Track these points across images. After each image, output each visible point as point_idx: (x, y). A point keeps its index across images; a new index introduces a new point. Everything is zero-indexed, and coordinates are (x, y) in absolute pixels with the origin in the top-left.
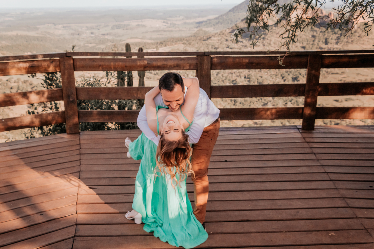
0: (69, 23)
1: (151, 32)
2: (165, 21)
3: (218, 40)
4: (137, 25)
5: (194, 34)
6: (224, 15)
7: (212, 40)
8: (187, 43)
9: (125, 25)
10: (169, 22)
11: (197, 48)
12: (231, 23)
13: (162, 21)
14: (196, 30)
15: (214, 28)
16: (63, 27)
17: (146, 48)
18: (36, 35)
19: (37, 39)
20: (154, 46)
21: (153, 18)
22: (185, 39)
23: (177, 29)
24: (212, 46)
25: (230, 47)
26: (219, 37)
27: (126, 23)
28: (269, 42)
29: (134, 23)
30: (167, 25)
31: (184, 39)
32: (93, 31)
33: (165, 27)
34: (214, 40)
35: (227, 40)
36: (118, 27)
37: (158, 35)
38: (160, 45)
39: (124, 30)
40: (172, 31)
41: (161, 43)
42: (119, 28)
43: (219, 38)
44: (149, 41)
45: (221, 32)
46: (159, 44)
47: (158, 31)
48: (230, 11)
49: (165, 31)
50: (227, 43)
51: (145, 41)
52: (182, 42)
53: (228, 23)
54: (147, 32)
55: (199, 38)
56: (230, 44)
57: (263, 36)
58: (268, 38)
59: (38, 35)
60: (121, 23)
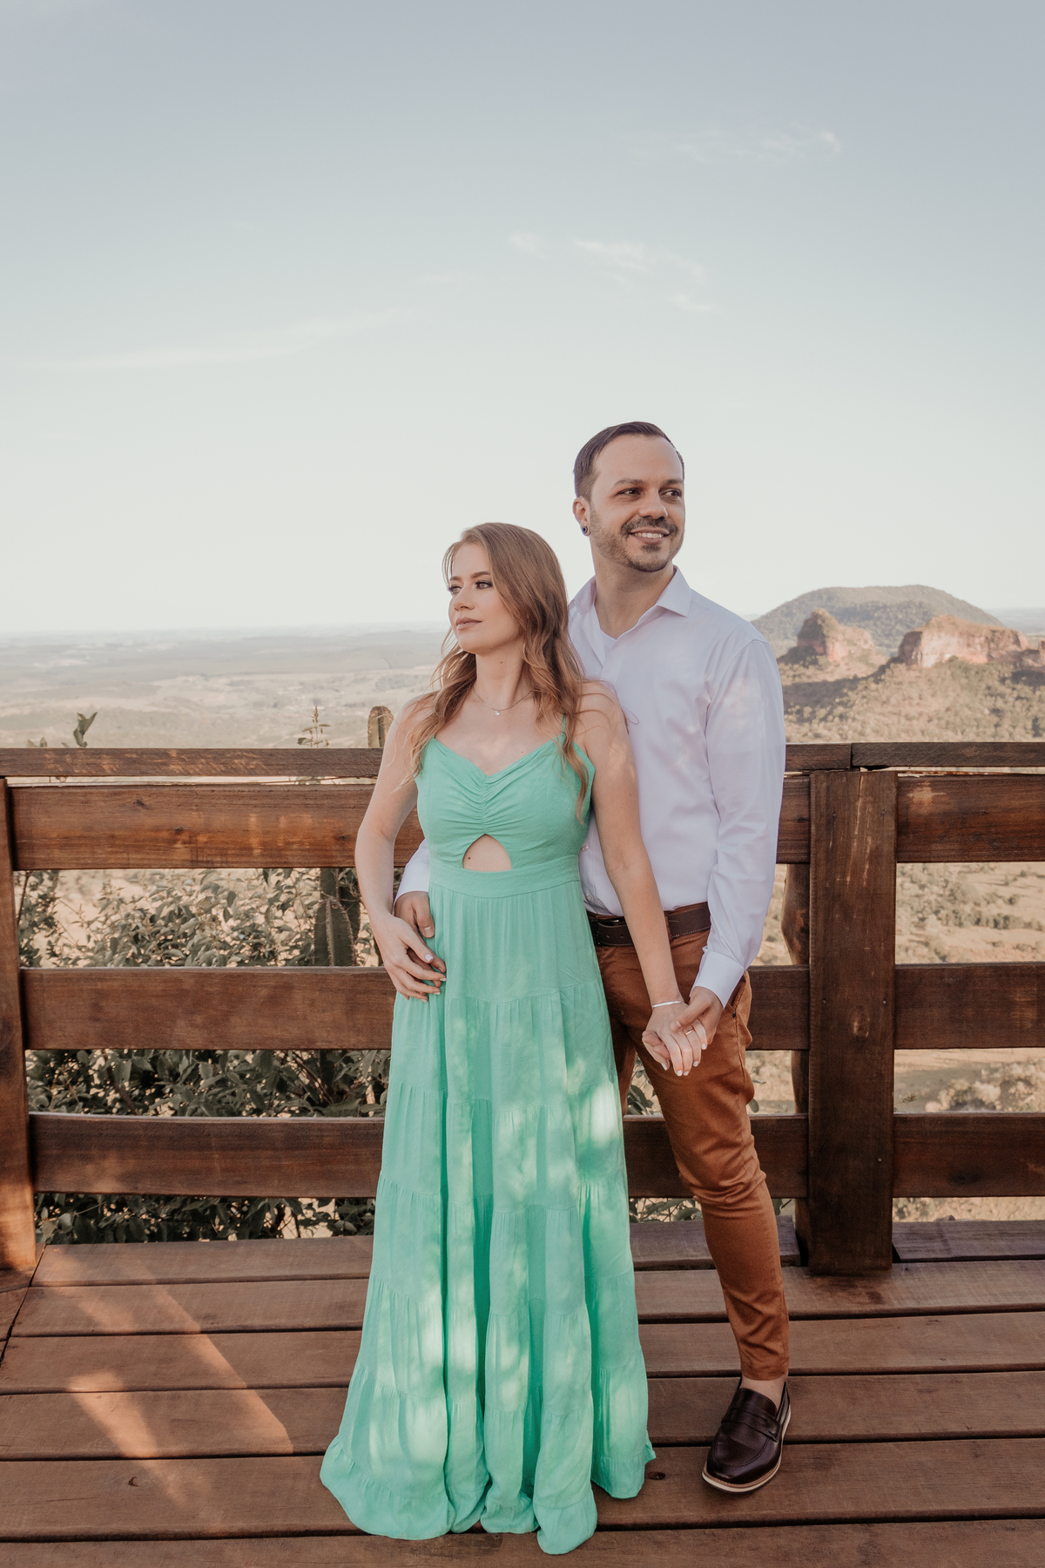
0: (247, 673)
9: (416, 677)
16: (231, 684)
28: (859, 728)
32: (321, 695)
42: (399, 687)
57: (840, 710)
58: (857, 716)
59: (155, 709)
60: (406, 672)
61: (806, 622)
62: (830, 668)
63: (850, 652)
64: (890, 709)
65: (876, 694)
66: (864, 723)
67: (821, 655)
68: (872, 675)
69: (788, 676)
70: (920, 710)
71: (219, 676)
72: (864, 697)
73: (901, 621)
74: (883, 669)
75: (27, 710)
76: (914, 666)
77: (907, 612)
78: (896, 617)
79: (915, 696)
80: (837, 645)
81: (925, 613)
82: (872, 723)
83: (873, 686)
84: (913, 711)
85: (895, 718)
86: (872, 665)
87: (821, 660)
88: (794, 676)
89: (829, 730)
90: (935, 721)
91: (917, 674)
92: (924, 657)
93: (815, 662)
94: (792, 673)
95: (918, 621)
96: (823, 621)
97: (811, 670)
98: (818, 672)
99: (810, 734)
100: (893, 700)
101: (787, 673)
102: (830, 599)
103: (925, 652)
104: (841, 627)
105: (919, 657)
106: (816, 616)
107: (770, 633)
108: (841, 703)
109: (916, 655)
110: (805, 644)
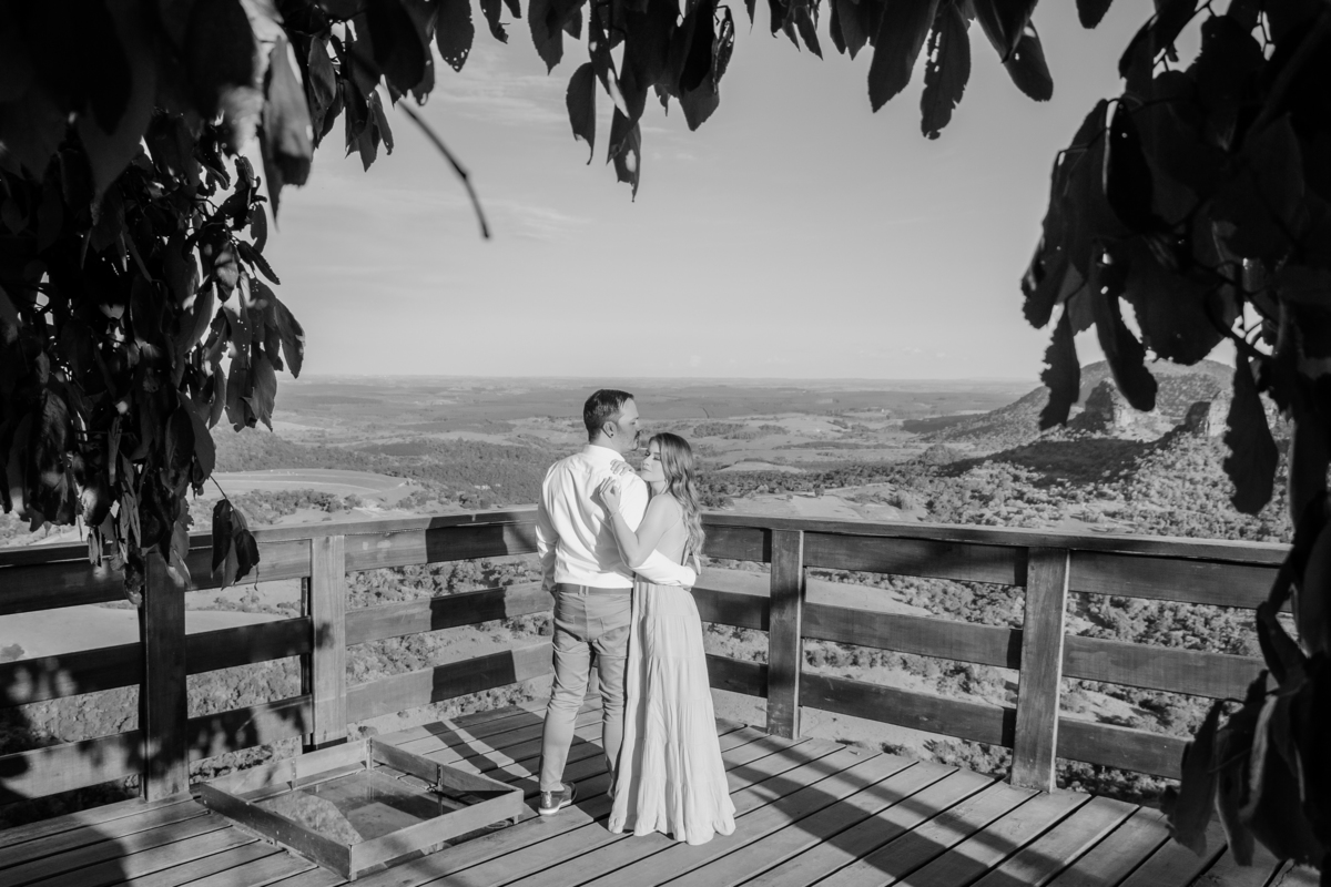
1: (798, 446)
2: (840, 420)
3: (991, 476)
4: (762, 428)
5: (920, 456)
6: (1004, 410)
7: (972, 475)
8: (902, 480)
9: (730, 426)
10: (850, 424)
11: (930, 495)
12: (1025, 433)
13: (832, 419)
14: (925, 446)
15: (976, 445)
16: (573, 426)
17: (788, 489)
18: (505, 443)
19: (507, 452)
20: (811, 485)
21: (807, 412)
22: (897, 469)
23: (872, 442)
24: (973, 491)
25: (1026, 497)
26: (993, 469)
27: (733, 420)
28: (1144, 490)
29: (754, 424)
30: (844, 430)
31: (892, 470)
33: (839, 435)
34: (979, 476)
35: (1016, 479)
36: (712, 430)
37: (819, 454)
38: (824, 482)
39: (726, 438)
40: (856, 446)
41: (828, 477)
42: (715, 435)
43: (995, 472)
44: (796, 471)
46: (821, 478)
47: (819, 445)
48: (1024, 399)
49: (837, 446)
50: (1017, 486)
51: (783, 469)
52: (889, 478)
53: (1018, 432)
54: (788, 447)
55: (935, 468)
56: (1025, 490)
57: (1125, 472)
58: (1142, 479)
59: (510, 444)
60: (721, 421)
61: (1094, 390)
62: (1116, 432)
63: (1136, 419)
64: (1175, 473)
65: (1162, 458)
66: (1148, 486)
67: (1108, 421)
68: (1158, 441)
70: (1205, 475)
71: (563, 418)
72: (1150, 461)
73: (1185, 391)
74: (1169, 436)
75: (408, 440)
76: (1201, 435)
77: (1191, 384)
78: (1181, 388)
79: (1201, 462)
80: (1123, 411)
81: (1209, 386)
82: (1157, 485)
83: (1159, 451)
84: (1198, 477)
85: (1179, 482)
86: (1158, 432)
87: (1109, 426)
89: (1115, 490)
90: (1220, 486)
91: (1203, 441)
92: (1211, 427)
93: (1102, 427)
95: (1202, 392)
96: (1111, 389)
97: (1098, 435)
98: (1105, 433)
99: (1095, 492)
100: (1178, 466)
103: (1211, 422)
105: (1206, 426)
106: (1104, 385)
108: (1126, 466)
109: (1204, 424)
110: (1092, 410)
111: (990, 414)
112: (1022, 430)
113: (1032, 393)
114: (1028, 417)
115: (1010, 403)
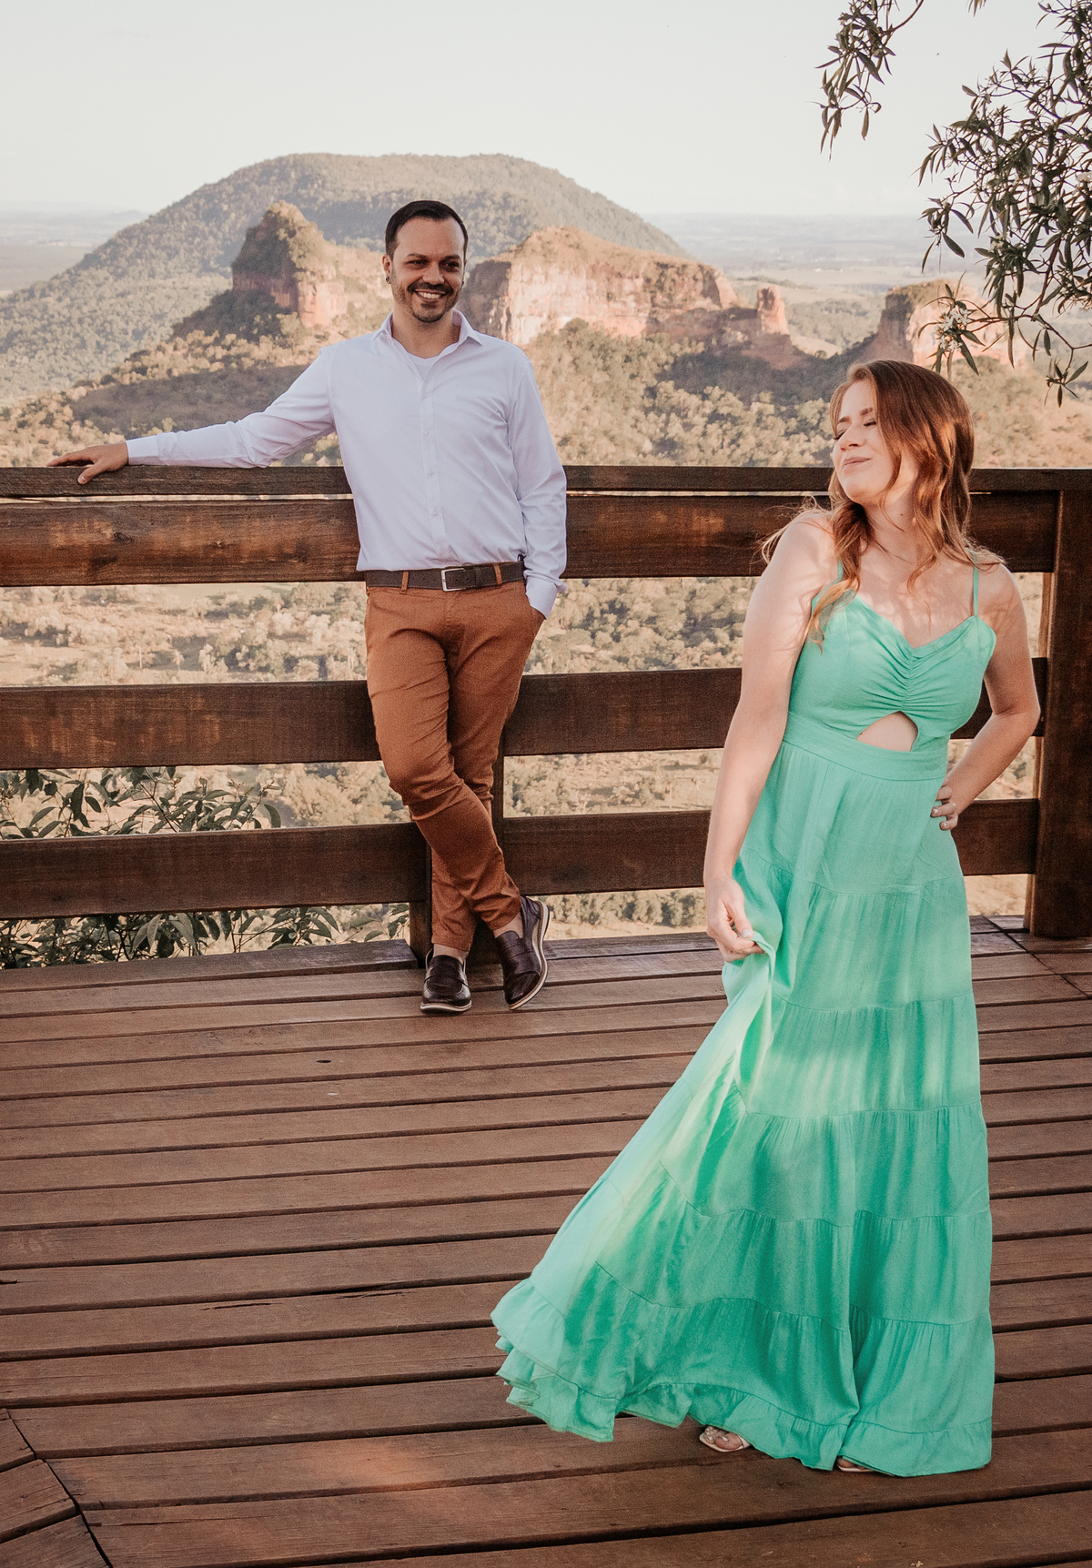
6: (47, 289)
12: (100, 348)
45: (37, 407)
48: (91, 260)
53: (83, 345)
61: (252, 234)
62: (308, 342)
63: (350, 306)
67: (287, 311)
69: (213, 360)
80: (323, 289)
81: (516, 221)
87: (288, 323)
88: (226, 360)
93: (273, 330)
94: (220, 353)
95: (501, 236)
96: (292, 234)
98: (280, 350)
101: (211, 351)
102: (305, 181)
103: (514, 312)
104: (330, 249)
105: (504, 320)
106: (273, 221)
107: (170, 257)
109: (498, 316)
110: (249, 285)
111: (13, 299)
112: (92, 338)
113: (110, 243)
114: (105, 305)
115: (60, 271)
